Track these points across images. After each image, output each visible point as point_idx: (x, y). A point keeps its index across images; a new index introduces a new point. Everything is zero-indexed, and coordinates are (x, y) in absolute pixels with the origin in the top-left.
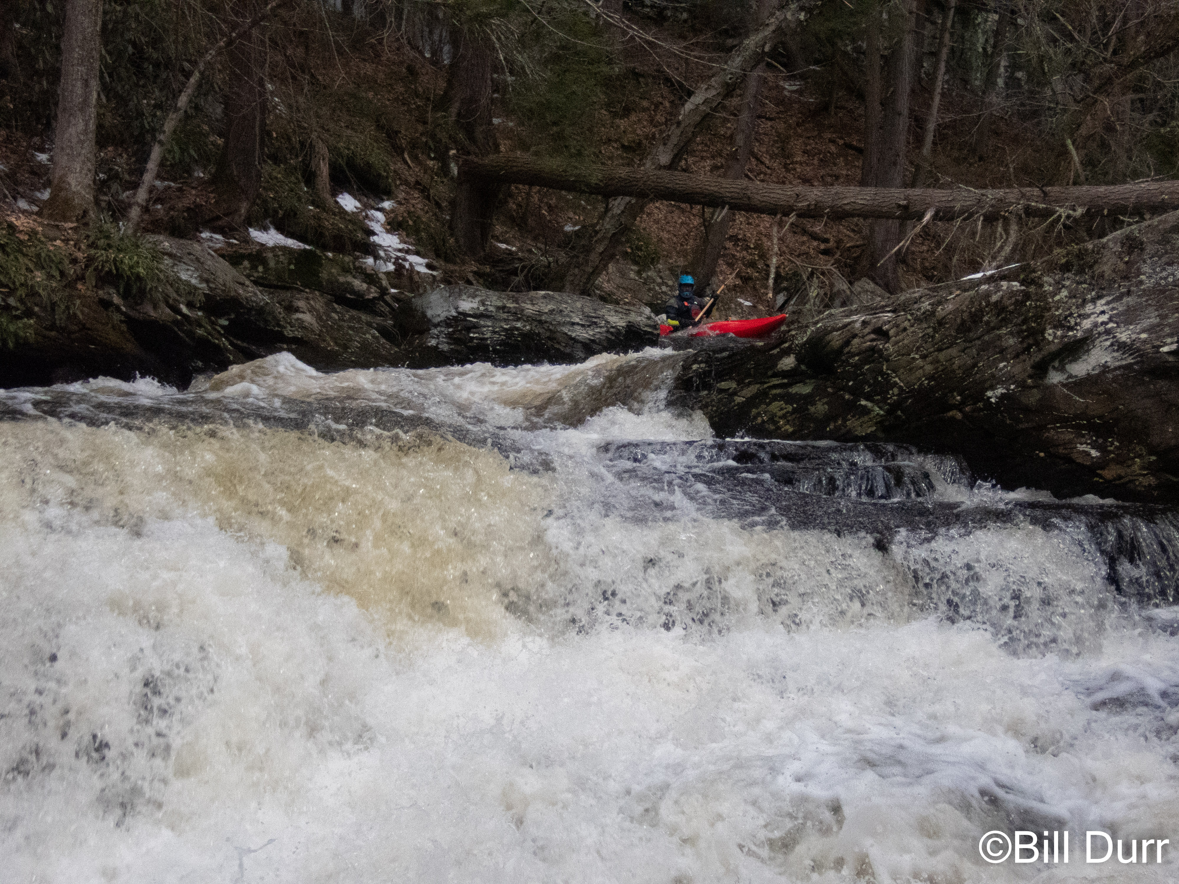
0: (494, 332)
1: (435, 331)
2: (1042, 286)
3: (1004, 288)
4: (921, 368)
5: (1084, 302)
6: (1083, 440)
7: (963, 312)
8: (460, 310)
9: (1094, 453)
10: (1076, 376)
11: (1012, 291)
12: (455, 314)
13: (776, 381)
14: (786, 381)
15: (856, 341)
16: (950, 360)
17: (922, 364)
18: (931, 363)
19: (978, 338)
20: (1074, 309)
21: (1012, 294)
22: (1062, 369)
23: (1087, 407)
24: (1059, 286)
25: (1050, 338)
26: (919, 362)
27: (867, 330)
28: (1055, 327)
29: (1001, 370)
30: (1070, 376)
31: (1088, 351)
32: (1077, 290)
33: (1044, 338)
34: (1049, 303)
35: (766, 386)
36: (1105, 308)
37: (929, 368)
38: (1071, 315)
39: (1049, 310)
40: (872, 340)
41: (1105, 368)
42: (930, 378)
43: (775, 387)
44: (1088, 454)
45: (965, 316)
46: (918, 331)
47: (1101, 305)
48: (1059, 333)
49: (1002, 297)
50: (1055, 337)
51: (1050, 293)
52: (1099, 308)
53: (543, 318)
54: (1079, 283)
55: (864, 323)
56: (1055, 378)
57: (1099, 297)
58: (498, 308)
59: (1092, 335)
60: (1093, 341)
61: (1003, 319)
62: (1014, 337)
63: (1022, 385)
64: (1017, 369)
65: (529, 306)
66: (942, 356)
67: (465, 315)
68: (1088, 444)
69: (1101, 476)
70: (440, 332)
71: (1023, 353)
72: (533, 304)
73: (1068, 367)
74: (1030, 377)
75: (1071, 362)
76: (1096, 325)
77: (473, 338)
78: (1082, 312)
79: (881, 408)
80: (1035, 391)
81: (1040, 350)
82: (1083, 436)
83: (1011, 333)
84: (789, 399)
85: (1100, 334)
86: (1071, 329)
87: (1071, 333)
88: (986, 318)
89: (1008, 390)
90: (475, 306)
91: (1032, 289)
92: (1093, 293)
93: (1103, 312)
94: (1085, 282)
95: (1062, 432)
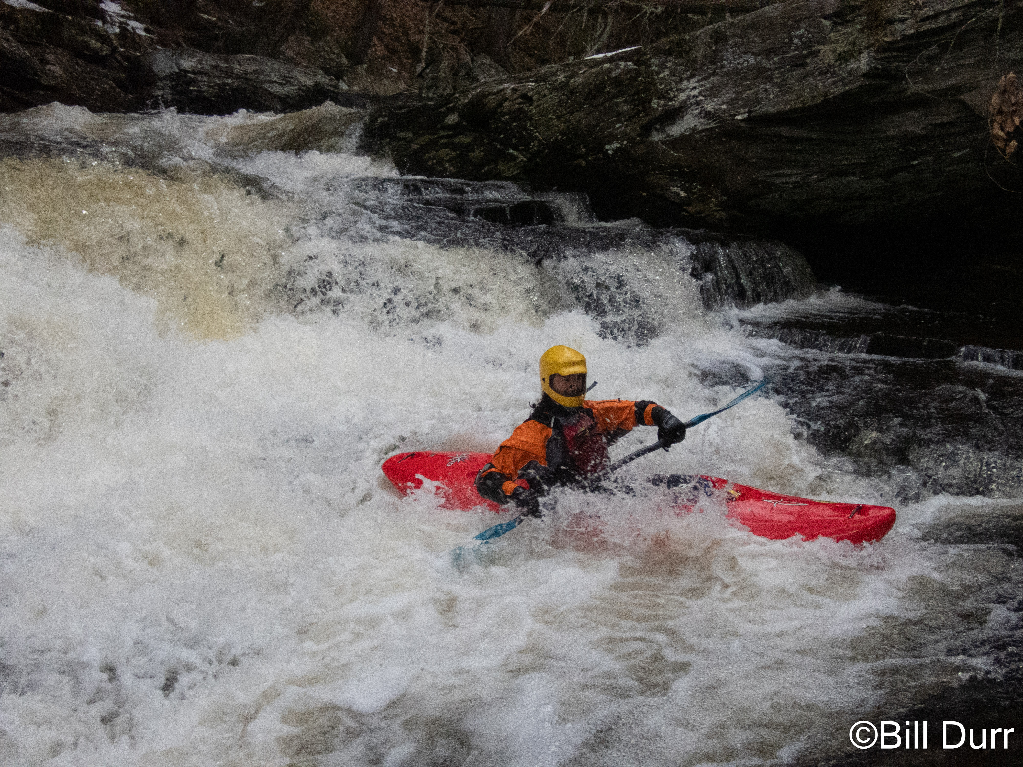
0: (209, 87)
1: (161, 84)
2: (650, 66)
3: (622, 66)
4: (557, 126)
5: (681, 80)
6: (675, 184)
7: (591, 84)
8: (182, 67)
9: (683, 194)
10: (673, 136)
11: (628, 69)
12: (177, 71)
13: (443, 133)
14: (451, 133)
15: (507, 104)
16: (578, 121)
17: (557, 123)
18: (564, 123)
19: (601, 105)
20: (673, 85)
21: (628, 71)
22: (662, 130)
23: (679, 159)
24: (662, 67)
25: (655, 106)
26: (555, 122)
27: (515, 96)
28: (659, 98)
29: (618, 129)
30: (668, 136)
31: (683, 117)
32: (676, 70)
33: (651, 107)
34: (654, 80)
35: (436, 136)
36: (696, 84)
37: (562, 127)
38: (671, 89)
39: (655, 85)
40: (520, 103)
41: (694, 130)
42: (563, 133)
43: (443, 137)
44: (678, 194)
45: (592, 86)
46: (555, 97)
47: (693, 82)
48: (662, 103)
49: (620, 74)
50: (659, 106)
51: (656, 72)
52: (692, 85)
53: (249, 76)
54: (677, 65)
55: (514, 90)
56: (657, 137)
57: (692, 76)
58: (213, 67)
59: (686, 105)
60: (687, 110)
61: (621, 91)
62: (628, 104)
63: (632, 141)
64: (629, 130)
65: (238, 67)
66: (572, 118)
67: (185, 71)
68: (678, 187)
69: (687, 212)
70: (165, 85)
71: (634, 116)
72: (240, 65)
73: (667, 129)
74: (639, 135)
75: (668, 125)
76: (689, 97)
77: (192, 90)
78: (680, 87)
79: (524, 155)
80: (642, 146)
81: (647, 115)
82: (675, 181)
83: (625, 102)
84: (454, 147)
85: (691, 104)
86: (671, 99)
87: (670, 103)
88: (607, 90)
89: (621, 144)
90: (194, 64)
91: (643, 68)
92: (688, 73)
93: (695, 88)
94: (682, 65)
95: (660, 178)
